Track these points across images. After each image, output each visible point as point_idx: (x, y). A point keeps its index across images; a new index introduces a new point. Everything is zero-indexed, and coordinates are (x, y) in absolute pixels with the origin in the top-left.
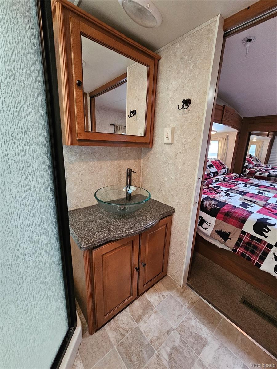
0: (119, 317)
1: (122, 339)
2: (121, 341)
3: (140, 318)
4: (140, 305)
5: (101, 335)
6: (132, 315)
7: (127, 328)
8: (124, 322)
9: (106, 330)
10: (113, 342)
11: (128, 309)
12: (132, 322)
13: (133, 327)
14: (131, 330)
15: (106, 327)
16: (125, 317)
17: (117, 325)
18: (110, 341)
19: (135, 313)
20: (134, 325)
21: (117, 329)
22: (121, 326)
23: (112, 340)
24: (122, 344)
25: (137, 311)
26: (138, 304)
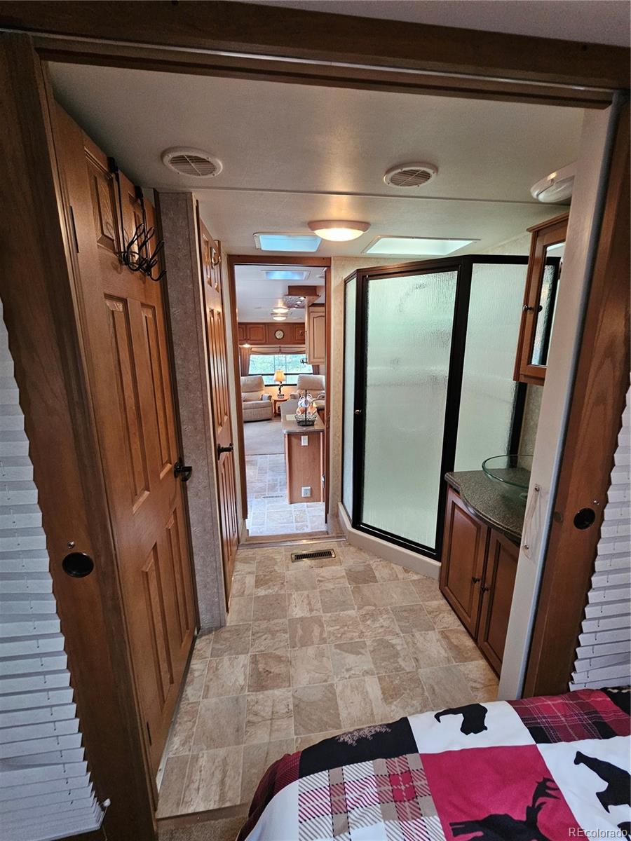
0: (453, 616)
1: (427, 611)
2: (425, 610)
3: (446, 637)
4: (465, 646)
6: (452, 630)
7: (437, 620)
8: (446, 618)
9: (441, 601)
10: (427, 603)
12: (442, 627)
13: (437, 626)
14: (433, 622)
15: (444, 601)
17: (444, 611)
19: (454, 634)
21: (440, 610)
22: (442, 614)
23: (429, 602)
24: (422, 610)
25: (457, 639)
26: (467, 644)
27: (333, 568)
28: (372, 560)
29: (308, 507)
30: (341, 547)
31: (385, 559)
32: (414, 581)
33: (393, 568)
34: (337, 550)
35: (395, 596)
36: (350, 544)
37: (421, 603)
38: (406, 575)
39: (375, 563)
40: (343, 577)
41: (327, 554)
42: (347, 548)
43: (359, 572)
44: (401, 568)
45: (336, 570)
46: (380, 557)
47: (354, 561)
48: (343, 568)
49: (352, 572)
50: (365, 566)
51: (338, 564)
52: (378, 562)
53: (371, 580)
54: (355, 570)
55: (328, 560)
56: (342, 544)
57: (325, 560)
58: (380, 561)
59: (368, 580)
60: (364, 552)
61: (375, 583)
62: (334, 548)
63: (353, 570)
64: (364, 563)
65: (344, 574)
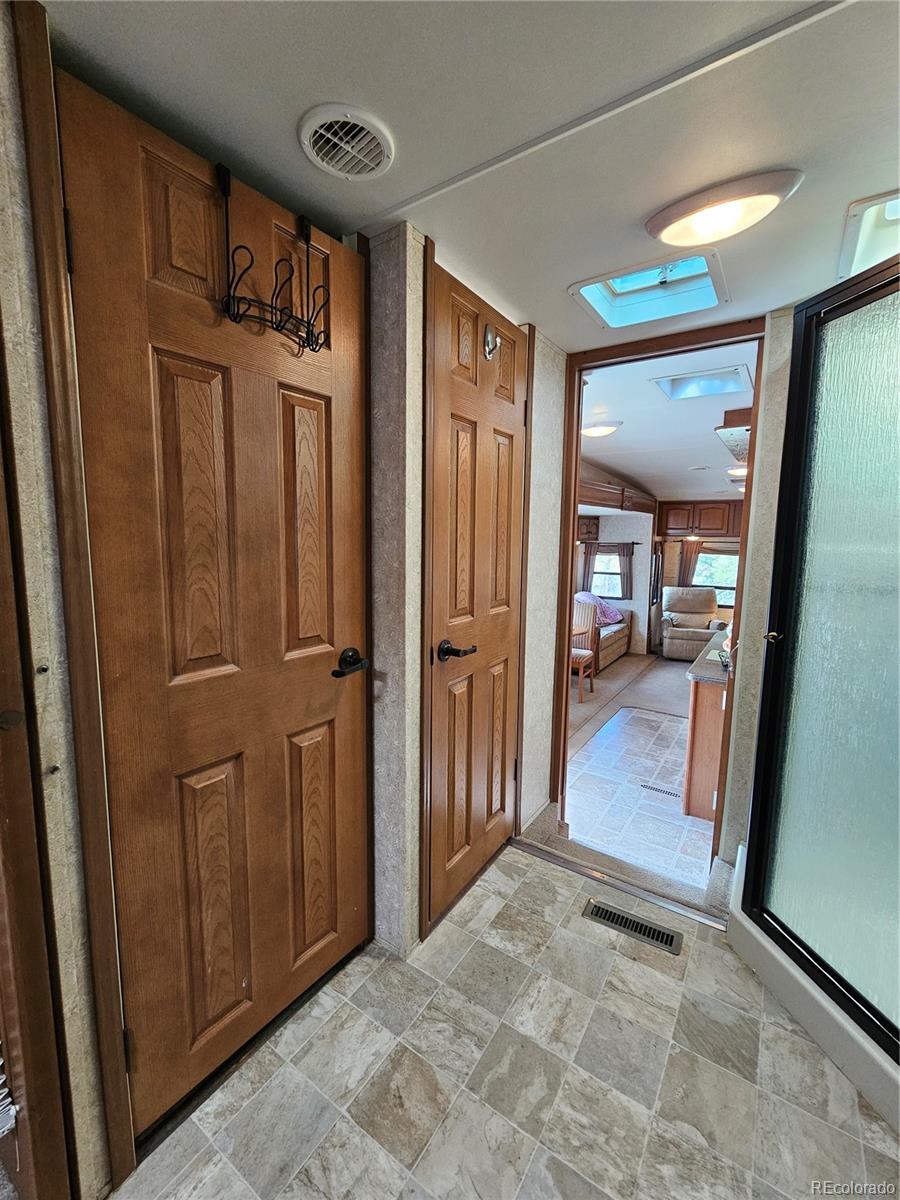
27: (660, 976)
30: (704, 940)
31: (808, 1036)
33: (822, 1073)
34: (690, 941)
36: (731, 948)
39: (770, 1026)
40: (670, 1010)
42: (719, 951)
43: (716, 1023)
45: (663, 984)
46: (798, 1023)
47: (719, 990)
48: (681, 989)
49: (698, 1011)
50: (743, 1019)
51: (674, 974)
52: (786, 1030)
53: (739, 1065)
54: (708, 1013)
55: (657, 951)
56: (710, 934)
57: (650, 948)
58: (793, 1031)
59: (731, 1060)
60: (760, 984)
61: (746, 1079)
62: (685, 936)
63: (703, 1009)
64: (744, 1009)
65: (676, 1005)
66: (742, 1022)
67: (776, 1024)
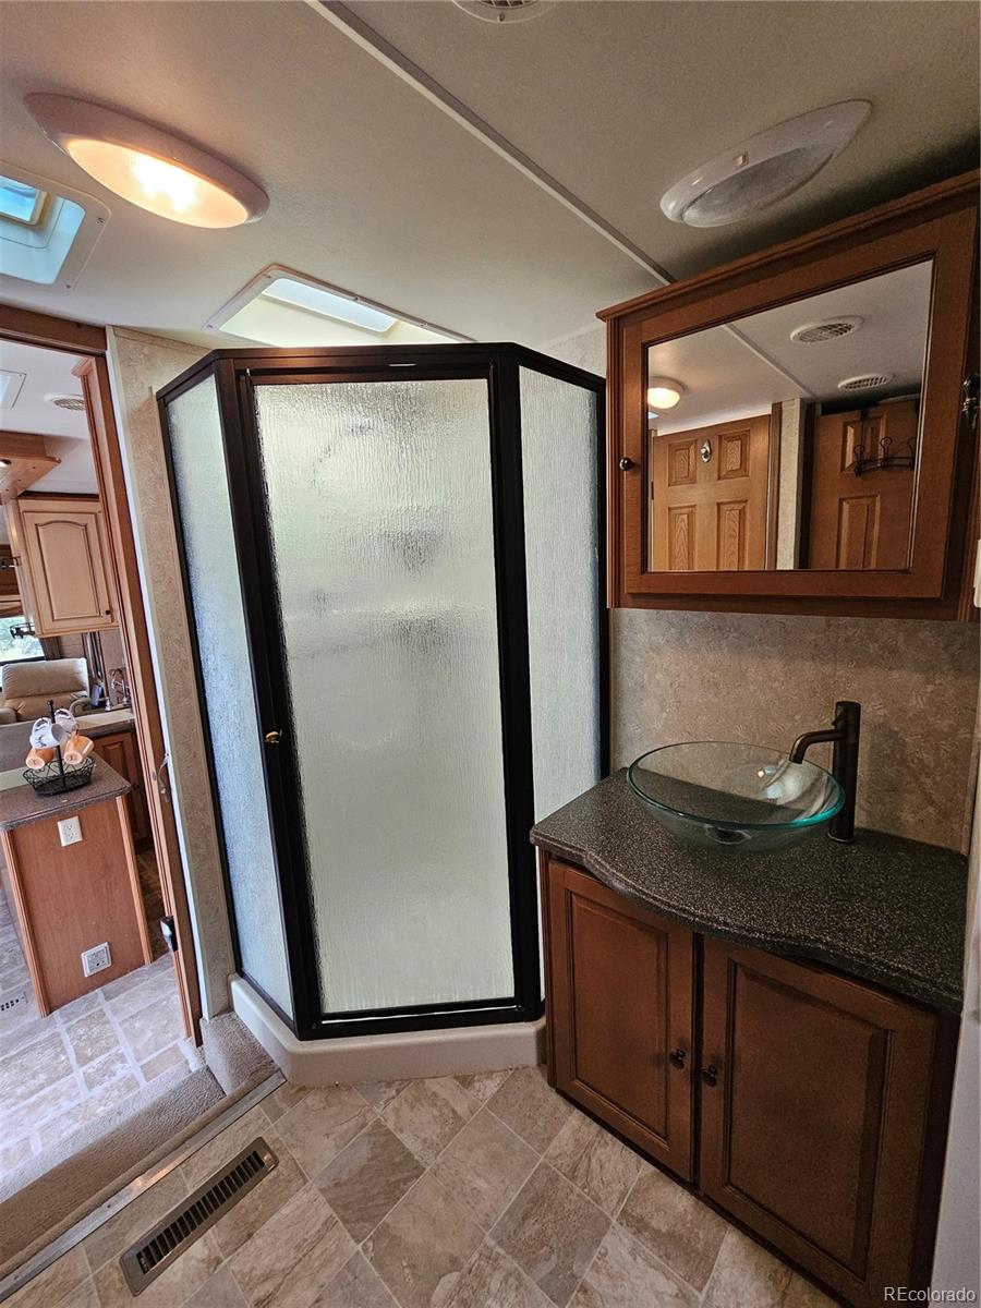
0: (614, 1145)
1: (565, 1175)
2: (560, 1174)
3: (639, 1226)
4: (683, 1218)
5: (556, 1109)
6: (635, 1191)
7: (595, 1183)
8: (607, 1165)
9: (570, 1118)
10: (551, 1151)
11: (648, 1169)
12: (615, 1198)
13: (604, 1203)
14: (592, 1198)
15: (577, 1114)
16: (621, 1167)
17: (590, 1145)
18: (550, 1139)
19: (645, 1201)
20: (611, 1208)
21: (584, 1149)
22: (593, 1160)
23: (555, 1142)
24: (553, 1180)
25: (658, 1210)
26: (680, 1208)
27: (285, 1210)
28: (375, 1102)
29: (90, 1084)
30: (279, 1113)
31: (406, 1082)
32: (494, 1100)
33: (434, 1094)
34: (273, 1134)
35: (481, 1184)
36: (303, 1089)
37: (542, 1159)
38: (470, 1093)
39: (386, 1111)
40: (328, 1225)
41: (249, 1167)
42: (300, 1106)
43: (362, 1171)
44: (451, 1083)
45: (297, 1213)
46: (394, 1081)
47: (335, 1139)
48: (315, 1190)
49: (345, 1184)
50: (370, 1135)
51: (294, 1186)
52: (393, 1098)
53: (406, 1174)
54: (350, 1172)
55: (259, 1189)
56: (277, 1100)
57: (250, 1200)
58: (398, 1091)
59: (399, 1181)
60: (349, 1089)
61: (417, 1177)
62: (261, 1134)
63: (344, 1177)
64: (363, 1126)
65: (327, 1211)
66: (372, 1139)
67: (387, 1103)
